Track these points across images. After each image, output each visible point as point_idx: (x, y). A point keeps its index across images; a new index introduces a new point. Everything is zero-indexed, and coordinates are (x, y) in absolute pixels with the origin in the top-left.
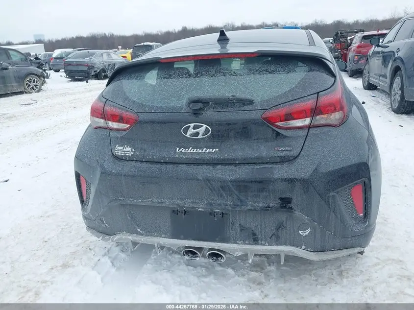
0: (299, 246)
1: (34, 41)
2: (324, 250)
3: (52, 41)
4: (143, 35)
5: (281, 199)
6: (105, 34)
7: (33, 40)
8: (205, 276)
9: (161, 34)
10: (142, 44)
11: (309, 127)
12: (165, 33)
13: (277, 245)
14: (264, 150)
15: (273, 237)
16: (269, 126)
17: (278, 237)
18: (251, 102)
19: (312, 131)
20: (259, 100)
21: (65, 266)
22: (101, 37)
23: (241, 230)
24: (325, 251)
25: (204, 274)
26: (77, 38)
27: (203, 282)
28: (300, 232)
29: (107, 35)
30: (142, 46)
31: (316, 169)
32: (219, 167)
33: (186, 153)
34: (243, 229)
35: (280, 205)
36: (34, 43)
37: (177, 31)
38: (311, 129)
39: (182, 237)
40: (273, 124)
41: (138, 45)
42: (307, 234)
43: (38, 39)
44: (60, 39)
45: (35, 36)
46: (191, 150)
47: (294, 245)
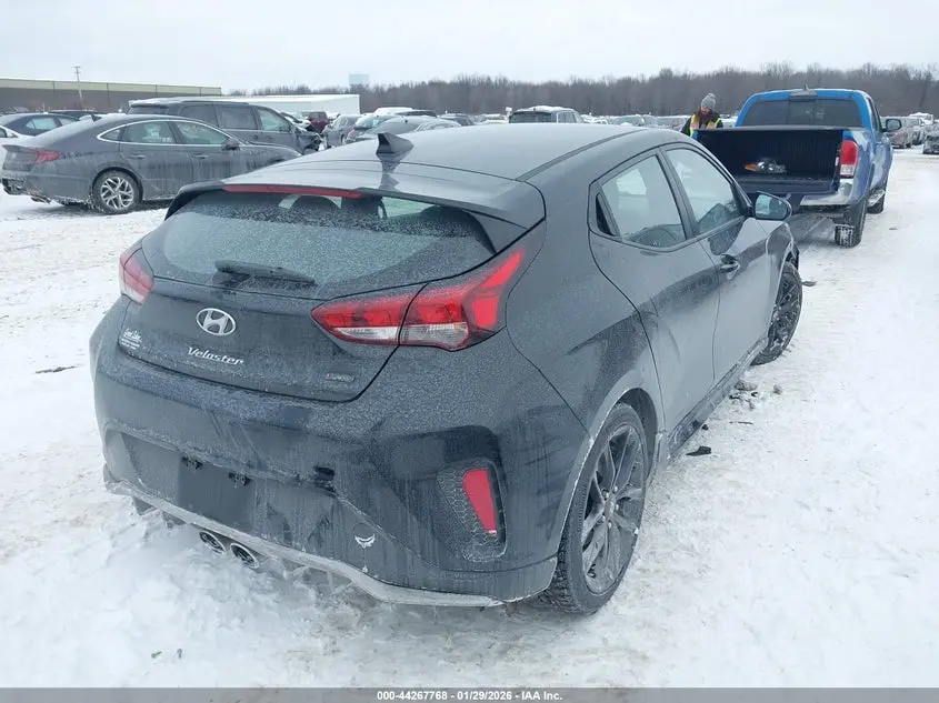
0: (358, 566)
1: (349, 87)
2: (405, 585)
3: (382, 88)
4: (570, 83)
5: (319, 469)
6: (489, 78)
7: (346, 85)
8: (264, 591)
9: (611, 85)
10: (531, 109)
11: (398, 344)
12: (619, 81)
13: (320, 554)
14: (311, 376)
15: (313, 537)
16: (320, 331)
17: (320, 542)
18: (310, 284)
19: (401, 352)
20: (325, 282)
21: (77, 522)
22: (479, 85)
23: (269, 515)
24: (409, 587)
25: (266, 587)
26: (432, 84)
27: (253, 600)
28: (357, 539)
29: (493, 80)
30: (531, 113)
31: (380, 424)
32: (238, 393)
33: (199, 360)
34: (272, 513)
35: (316, 479)
36: (347, 93)
37: (647, 77)
38: (400, 348)
39: (191, 506)
40: (330, 329)
41: (522, 110)
42: (369, 544)
43: (357, 83)
44: (398, 85)
45: (351, 76)
46: (206, 355)
47: (347, 561)
